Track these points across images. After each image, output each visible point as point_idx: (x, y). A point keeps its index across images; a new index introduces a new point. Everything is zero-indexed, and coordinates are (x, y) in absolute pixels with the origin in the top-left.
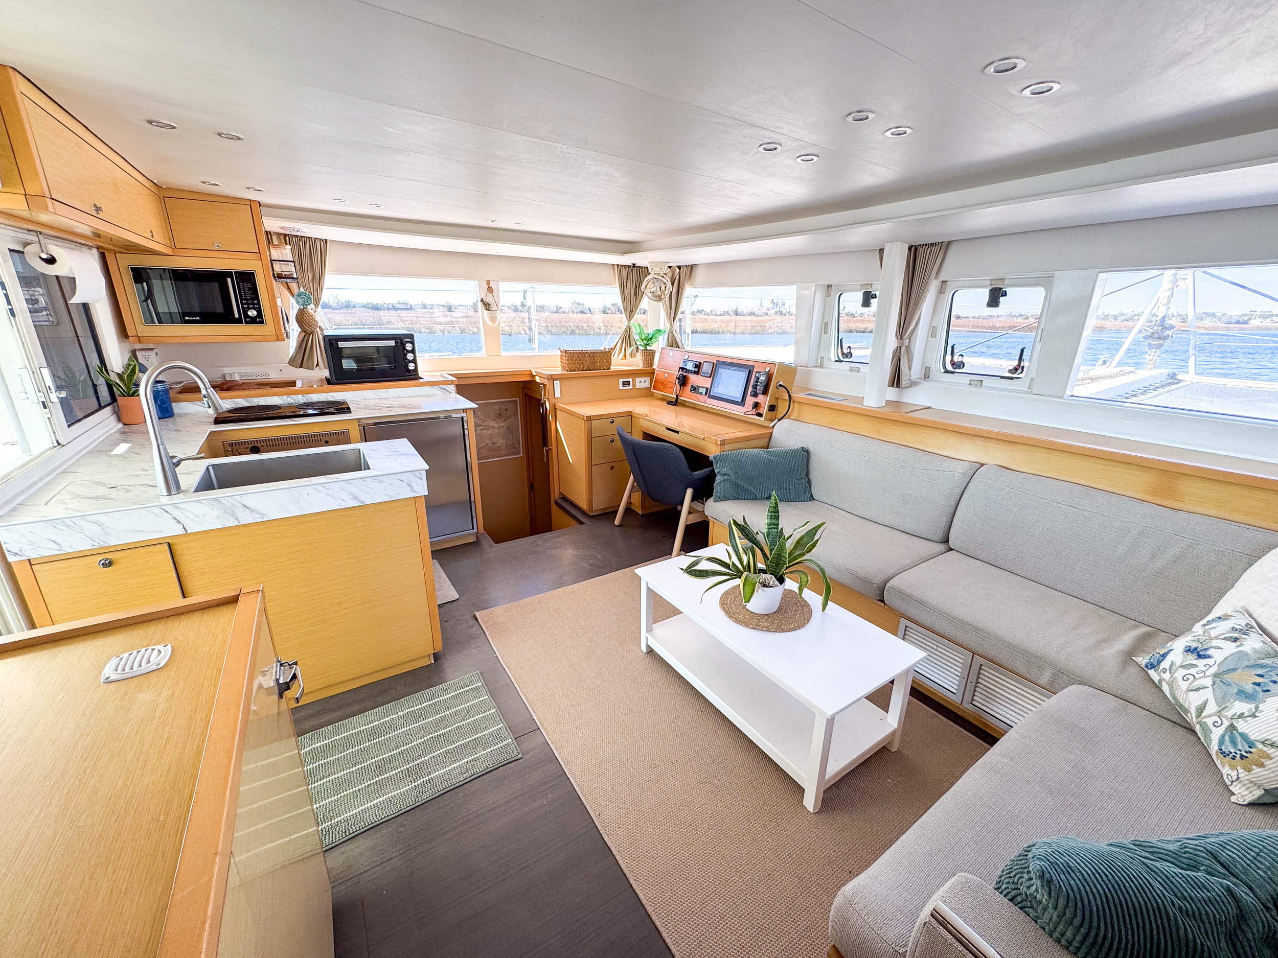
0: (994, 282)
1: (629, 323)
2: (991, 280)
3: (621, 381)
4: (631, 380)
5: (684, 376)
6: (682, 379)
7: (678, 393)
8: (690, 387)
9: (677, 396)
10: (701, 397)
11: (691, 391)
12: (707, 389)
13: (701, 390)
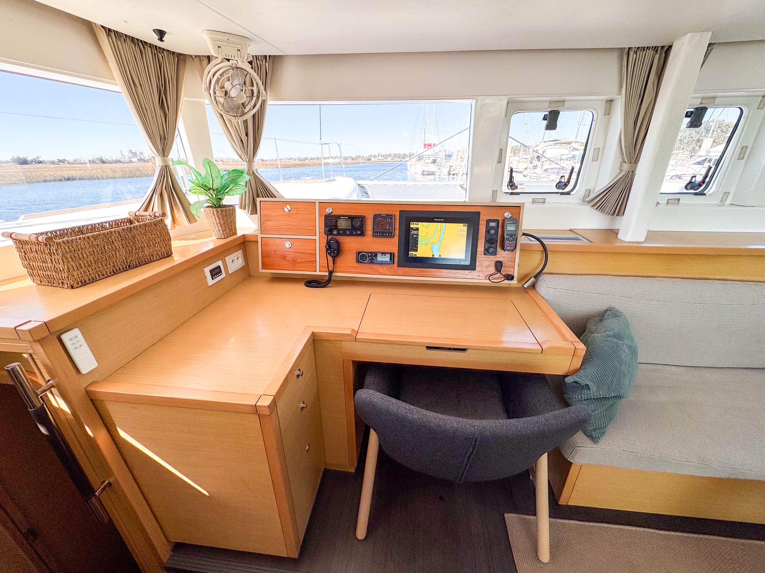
1: (165, 161)
3: (207, 270)
4: (220, 263)
5: (337, 242)
6: (335, 246)
7: (331, 269)
8: (355, 257)
9: (331, 273)
10: (384, 269)
11: (358, 261)
12: (392, 255)
13: (380, 258)
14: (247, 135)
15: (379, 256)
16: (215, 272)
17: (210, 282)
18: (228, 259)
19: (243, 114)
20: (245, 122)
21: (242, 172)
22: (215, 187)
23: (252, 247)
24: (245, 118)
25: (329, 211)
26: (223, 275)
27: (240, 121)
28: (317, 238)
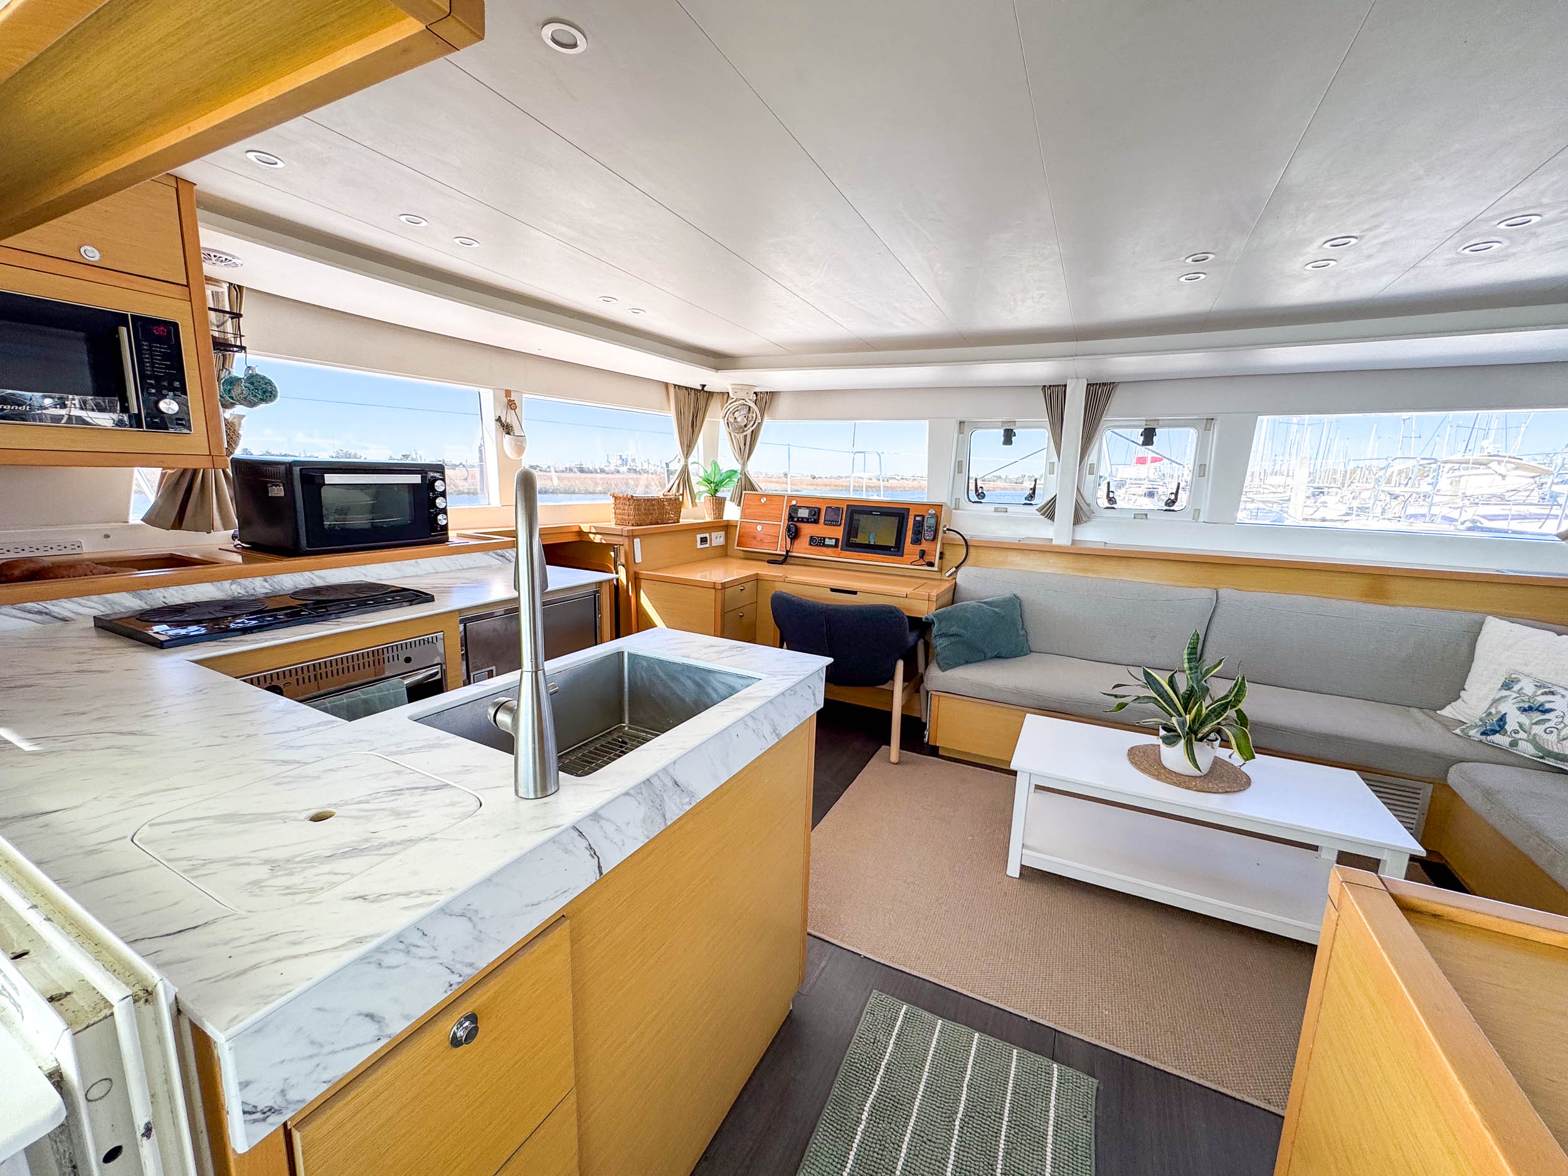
0: (1148, 423)
1: (686, 461)
2: (1146, 420)
3: (699, 537)
4: (707, 535)
5: (796, 527)
6: (793, 530)
7: (788, 549)
8: (808, 540)
9: (787, 552)
10: (829, 551)
11: (810, 544)
12: (837, 540)
13: (827, 542)
14: (745, 445)
15: (827, 540)
16: (704, 540)
17: (699, 546)
18: (714, 535)
19: (744, 431)
20: (745, 436)
21: (736, 472)
22: (715, 481)
23: (732, 530)
24: (745, 433)
25: (794, 502)
26: (708, 545)
27: (742, 436)
28: (782, 523)
